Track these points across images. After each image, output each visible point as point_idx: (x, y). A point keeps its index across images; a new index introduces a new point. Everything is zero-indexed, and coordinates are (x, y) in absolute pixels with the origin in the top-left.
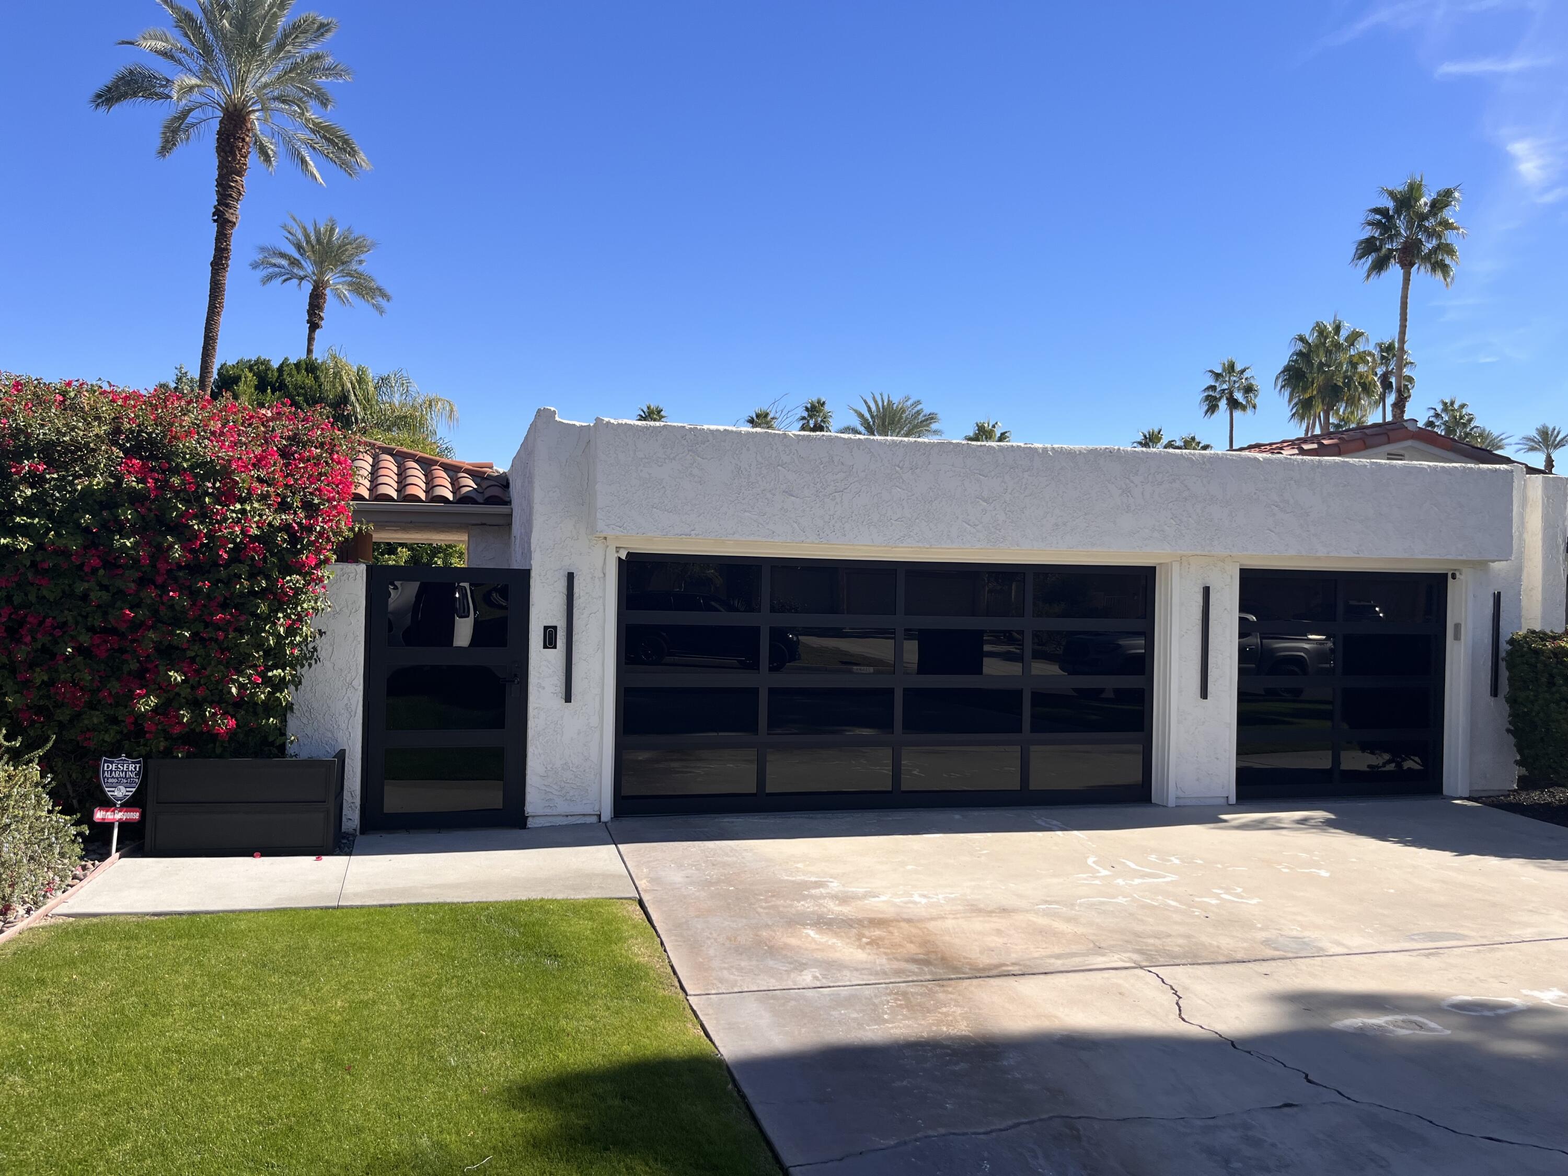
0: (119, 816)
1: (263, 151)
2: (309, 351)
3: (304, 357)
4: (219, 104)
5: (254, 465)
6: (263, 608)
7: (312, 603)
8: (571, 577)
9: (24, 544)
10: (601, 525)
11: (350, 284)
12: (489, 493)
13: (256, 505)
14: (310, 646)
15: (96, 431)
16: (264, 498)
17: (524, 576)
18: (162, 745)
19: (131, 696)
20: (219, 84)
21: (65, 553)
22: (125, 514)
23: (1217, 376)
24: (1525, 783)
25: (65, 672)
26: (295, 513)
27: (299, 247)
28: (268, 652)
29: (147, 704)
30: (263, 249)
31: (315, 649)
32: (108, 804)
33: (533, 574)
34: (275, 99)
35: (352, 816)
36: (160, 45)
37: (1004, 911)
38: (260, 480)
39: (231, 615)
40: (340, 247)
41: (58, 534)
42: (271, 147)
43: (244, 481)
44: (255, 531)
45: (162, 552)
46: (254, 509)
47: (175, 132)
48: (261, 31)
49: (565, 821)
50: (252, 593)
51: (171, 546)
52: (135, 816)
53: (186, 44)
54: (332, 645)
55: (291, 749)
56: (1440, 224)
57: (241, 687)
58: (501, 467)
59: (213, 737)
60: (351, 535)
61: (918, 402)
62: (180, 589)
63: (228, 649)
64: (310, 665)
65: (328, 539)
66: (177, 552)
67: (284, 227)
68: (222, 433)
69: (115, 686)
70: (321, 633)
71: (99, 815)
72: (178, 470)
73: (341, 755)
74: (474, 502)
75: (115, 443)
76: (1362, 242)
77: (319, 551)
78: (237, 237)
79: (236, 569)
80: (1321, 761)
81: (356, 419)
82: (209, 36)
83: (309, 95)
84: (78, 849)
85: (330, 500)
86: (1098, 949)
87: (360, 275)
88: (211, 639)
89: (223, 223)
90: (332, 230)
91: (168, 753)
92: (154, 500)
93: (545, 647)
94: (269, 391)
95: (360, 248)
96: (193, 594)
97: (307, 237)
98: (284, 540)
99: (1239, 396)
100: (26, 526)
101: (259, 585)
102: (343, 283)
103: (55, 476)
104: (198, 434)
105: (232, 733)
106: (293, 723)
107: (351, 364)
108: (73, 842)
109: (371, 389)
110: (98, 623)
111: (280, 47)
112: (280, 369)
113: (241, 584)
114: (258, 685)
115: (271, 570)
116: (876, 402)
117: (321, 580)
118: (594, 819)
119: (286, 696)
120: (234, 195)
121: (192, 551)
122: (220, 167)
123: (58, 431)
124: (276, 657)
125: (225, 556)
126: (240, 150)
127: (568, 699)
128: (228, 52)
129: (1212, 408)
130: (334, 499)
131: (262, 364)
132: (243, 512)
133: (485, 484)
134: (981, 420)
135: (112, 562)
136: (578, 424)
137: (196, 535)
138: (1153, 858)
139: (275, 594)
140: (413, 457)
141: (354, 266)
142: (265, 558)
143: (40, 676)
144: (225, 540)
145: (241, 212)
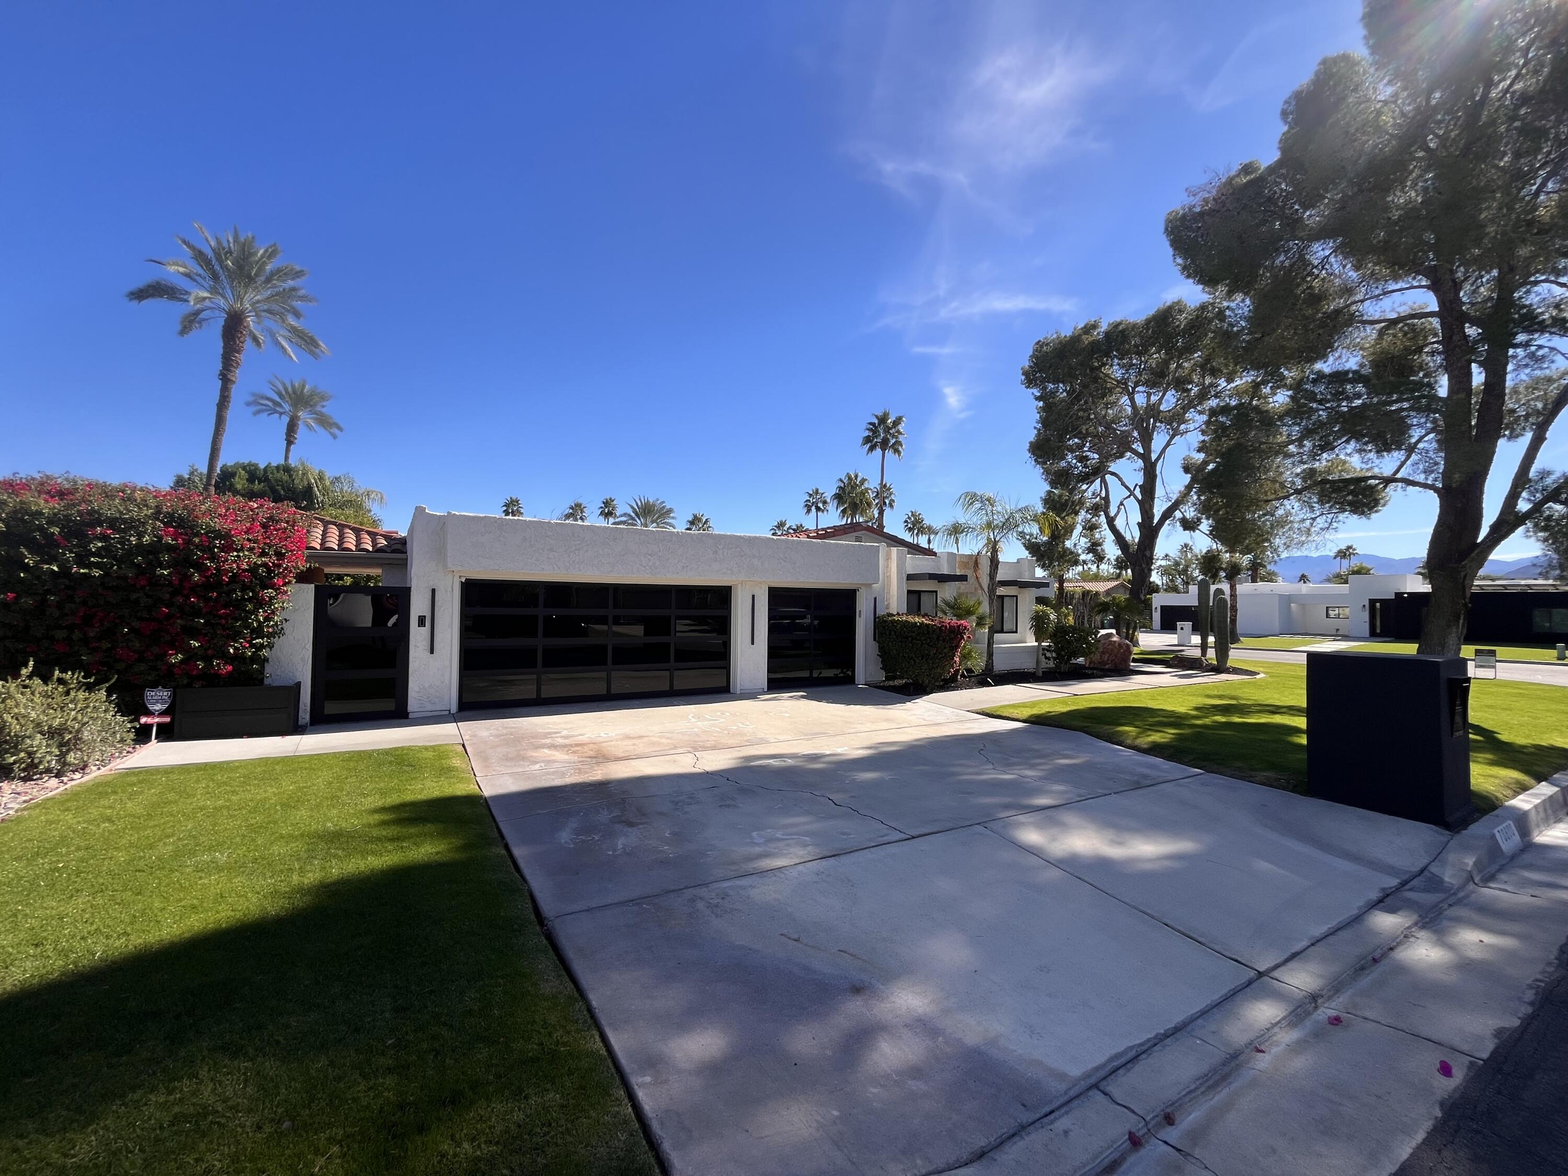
0: (157, 720)
1: (255, 339)
2: (287, 458)
3: (283, 462)
4: (224, 309)
5: (245, 532)
6: (250, 607)
7: (281, 604)
8: (433, 591)
9: (97, 573)
10: (449, 565)
11: (315, 419)
12: (393, 547)
13: (246, 553)
14: (279, 627)
15: (145, 512)
16: (251, 550)
17: (408, 590)
18: (185, 682)
19: (166, 654)
20: (223, 296)
21: (125, 578)
22: (164, 557)
23: (810, 495)
24: (888, 678)
25: (123, 642)
26: (271, 557)
27: (280, 395)
28: (253, 631)
29: (176, 658)
30: (254, 395)
31: (282, 629)
32: (149, 713)
33: (412, 589)
34: (264, 311)
35: (305, 715)
36: (181, 270)
37: (641, 737)
38: (249, 540)
39: (230, 610)
40: (308, 397)
41: (119, 568)
42: (261, 338)
43: (239, 541)
44: (245, 566)
45: (188, 578)
46: (245, 556)
47: (191, 322)
48: (255, 270)
49: (430, 714)
50: (243, 599)
51: (193, 574)
52: (167, 719)
53: (201, 271)
54: (293, 627)
55: (267, 682)
56: (896, 432)
57: (236, 649)
58: (403, 533)
59: (217, 676)
60: (305, 569)
61: (663, 502)
62: (198, 597)
63: (228, 629)
64: (279, 637)
65: (291, 572)
66: (196, 577)
67: (270, 382)
68: (225, 515)
69: (156, 650)
70: (286, 620)
71: (143, 720)
72: (198, 534)
73: (298, 685)
74: (384, 551)
75: (158, 519)
76: (864, 438)
77: (285, 577)
78: (234, 390)
79: (233, 586)
80: (806, 674)
81: (317, 501)
82: (217, 267)
83: (288, 311)
84: (132, 736)
85: (292, 551)
86: (676, 748)
87: (322, 414)
88: (217, 624)
89: (226, 380)
90: (304, 386)
91: (189, 685)
92: (182, 550)
93: (419, 626)
94: (257, 482)
95: (323, 398)
96: (207, 600)
97: (286, 389)
98: (263, 572)
99: (820, 505)
100: (98, 563)
101: (248, 595)
102: (311, 418)
103: (118, 536)
104: (211, 515)
105: (230, 674)
106: (268, 669)
107: (314, 469)
108: (128, 732)
109: (328, 483)
110: (145, 615)
111: (268, 280)
112: (265, 469)
113: (237, 594)
114: (247, 648)
115: (255, 587)
116: (640, 499)
117: (286, 592)
118: (447, 713)
119: (265, 652)
120: (234, 365)
121: (206, 577)
122: (224, 348)
123: (121, 513)
124: (258, 632)
125: (227, 580)
126: (239, 338)
127: (432, 652)
128: (231, 278)
129: (809, 511)
130: (294, 550)
131: (253, 465)
132: (238, 556)
133: (393, 542)
134: (696, 512)
135: (155, 582)
136: (438, 514)
137: (208, 568)
138: (719, 714)
139: (257, 600)
140: (349, 527)
141: (318, 408)
142: (251, 581)
143: (105, 645)
144: (227, 571)
145: (237, 375)
